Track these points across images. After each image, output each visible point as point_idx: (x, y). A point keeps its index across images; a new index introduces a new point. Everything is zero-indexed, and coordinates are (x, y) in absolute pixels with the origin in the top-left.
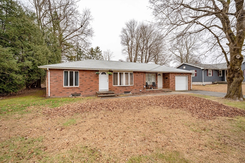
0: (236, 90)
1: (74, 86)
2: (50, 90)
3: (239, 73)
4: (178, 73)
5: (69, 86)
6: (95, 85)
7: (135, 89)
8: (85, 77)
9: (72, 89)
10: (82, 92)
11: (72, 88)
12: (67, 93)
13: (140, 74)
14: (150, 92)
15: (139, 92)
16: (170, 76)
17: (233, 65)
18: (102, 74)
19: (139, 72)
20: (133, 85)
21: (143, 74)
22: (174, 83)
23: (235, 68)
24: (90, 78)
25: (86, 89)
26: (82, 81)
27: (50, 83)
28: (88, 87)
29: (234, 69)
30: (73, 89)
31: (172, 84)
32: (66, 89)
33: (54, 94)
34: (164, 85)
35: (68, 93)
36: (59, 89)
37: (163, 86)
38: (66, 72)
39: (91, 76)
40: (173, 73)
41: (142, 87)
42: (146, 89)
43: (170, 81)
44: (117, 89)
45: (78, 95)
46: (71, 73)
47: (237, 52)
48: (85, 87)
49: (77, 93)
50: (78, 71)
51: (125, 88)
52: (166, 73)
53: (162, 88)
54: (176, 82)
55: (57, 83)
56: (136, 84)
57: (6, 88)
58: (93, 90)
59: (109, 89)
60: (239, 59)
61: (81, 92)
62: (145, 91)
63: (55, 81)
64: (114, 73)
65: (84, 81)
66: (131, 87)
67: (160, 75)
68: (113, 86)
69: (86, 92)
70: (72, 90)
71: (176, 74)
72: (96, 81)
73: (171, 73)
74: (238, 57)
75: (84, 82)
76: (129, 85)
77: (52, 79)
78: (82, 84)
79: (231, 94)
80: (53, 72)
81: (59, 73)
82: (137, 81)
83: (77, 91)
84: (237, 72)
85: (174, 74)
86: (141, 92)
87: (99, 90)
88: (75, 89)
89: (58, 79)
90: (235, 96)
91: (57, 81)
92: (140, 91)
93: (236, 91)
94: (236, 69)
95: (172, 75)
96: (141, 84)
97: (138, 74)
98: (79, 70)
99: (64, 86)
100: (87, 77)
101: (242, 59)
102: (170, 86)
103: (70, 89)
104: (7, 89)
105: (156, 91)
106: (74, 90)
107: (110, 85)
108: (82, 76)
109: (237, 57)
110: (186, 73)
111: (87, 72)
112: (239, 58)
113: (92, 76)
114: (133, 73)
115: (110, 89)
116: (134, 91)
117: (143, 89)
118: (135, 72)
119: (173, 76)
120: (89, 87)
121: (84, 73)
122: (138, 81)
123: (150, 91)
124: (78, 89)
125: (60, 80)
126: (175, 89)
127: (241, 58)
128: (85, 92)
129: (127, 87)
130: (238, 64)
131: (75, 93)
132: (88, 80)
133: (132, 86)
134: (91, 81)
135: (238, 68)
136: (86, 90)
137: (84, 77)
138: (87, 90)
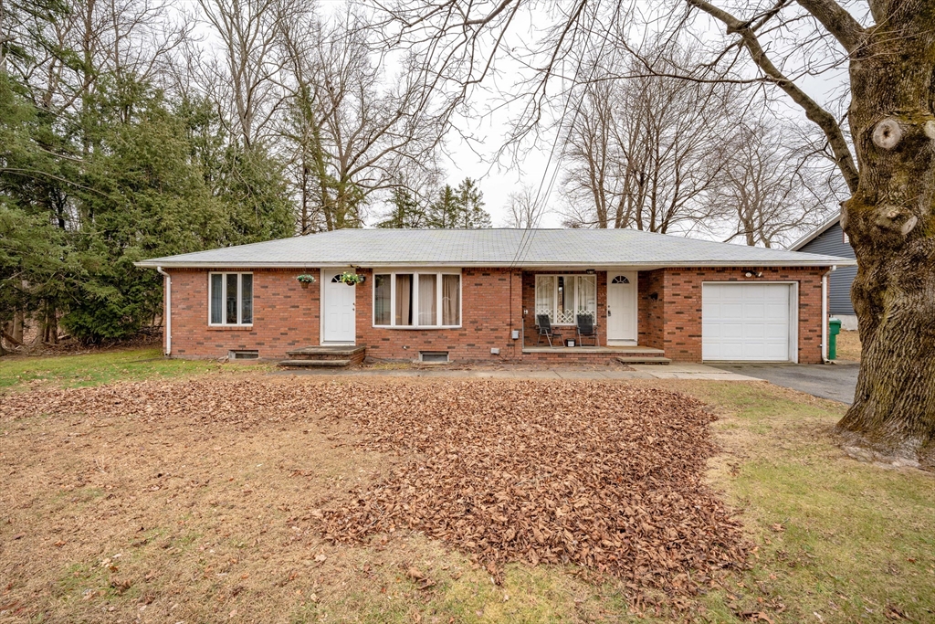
0: (898, 380)
1: (239, 324)
2: (172, 334)
3: (916, 259)
4: (723, 269)
5: (224, 324)
6: (306, 322)
7: (468, 345)
8: (274, 294)
9: (231, 333)
10: (263, 344)
11: (231, 330)
12: (217, 346)
13: (494, 279)
14: (545, 359)
15: (486, 356)
16: (665, 283)
17: (867, 201)
18: (334, 281)
19: (488, 269)
20: (461, 326)
21: (507, 277)
22: (697, 321)
23: (878, 222)
24: (290, 297)
25: (275, 336)
26: (262, 307)
27: (172, 314)
28: (282, 330)
29: (868, 229)
30: (236, 333)
31: (679, 324)
32: (214, 333)
33: (181, 349)
34: (644, 330)
35: (222, 346)
36: (195, 333)
37: (639, 333)
38: (217, 279)
39: (290, 290)
40: (689, 269)
41: (501, 338)
42: (526, 345)
43: (665, 309)
44: (388, 340)
45: (252, 354)
46: (232, 281)
47: (883, 102)
48: (271, 329)
49: (248, 347)
50: (251, 273)
51: (420, 338)
52: (653, 271)
53: (635, 344)
54: (705, 314)
55: (191, 313)
56: (474, 322)
57: (94, 324)
58: (298, 342)
59: (357, 337)
60: (899, 148)
61: (258, 344)
62: (519, 356)
63: (184, 306)
64: (376, 276)
65: (270, 307)
66: (450, 336)
67: (627, 282)
68: (374, 326)
69: (276, 347)
70: (232, 336)
71: (709, 276)
72: (310, 309)
73: (671, 269)
74: (886, 134)
75: (270, 309)
76: (439, 325)
77: (177, 299)
78: (263, 319)
79: (871, 408)
80: (179, 277)
81: (197, 281)
82: (476, 309)
83: (247, 342)
84: (898, 248)
85: (694, 277)
86: (496, 358)
87: (321, 341)
88: (240, 333)
89: (193, 299)
90: (895, 425)
91: (189, 308)
92: (492, 352)
93: (902, 390)
94: (883, 229)
95: (681, 279)
96: (499, 323)
97: (480, 279)
98: (251, 269)
99: (210, 324)
100: (279, 294)
101: (919, 145)
102: (666, 337)
103: (224, 333)
104: (96, 327)
105: (579, 359)
106: (239, 336)
107: (362, 322)
108: (263, 289)
109: (878, 135)
110: (784, 268)
111: (278, 277)
112: (891, 141)
113: (294, 290)
114: (459, 273)
115: (362, 337)
116: (461, 351)
117: (508, 345)
118: (468, 271)
119: (689, 287)
120: (286, 327)
121: (270, 278)
122: (482, 310)
123: (542, 356)
124: (248, 333)
125: (198, 304)
126: (701, 355)
127: (912, 138)
128: (270, 346)
129: (429, 334)
130: (897, 189)
131: (240, 346)
132: (281, 304)
133: (452, 329)
134: (293, 307)
135: (893, 220)
136: (274, 339)
137: (270, 291)
138: (279, 339)
